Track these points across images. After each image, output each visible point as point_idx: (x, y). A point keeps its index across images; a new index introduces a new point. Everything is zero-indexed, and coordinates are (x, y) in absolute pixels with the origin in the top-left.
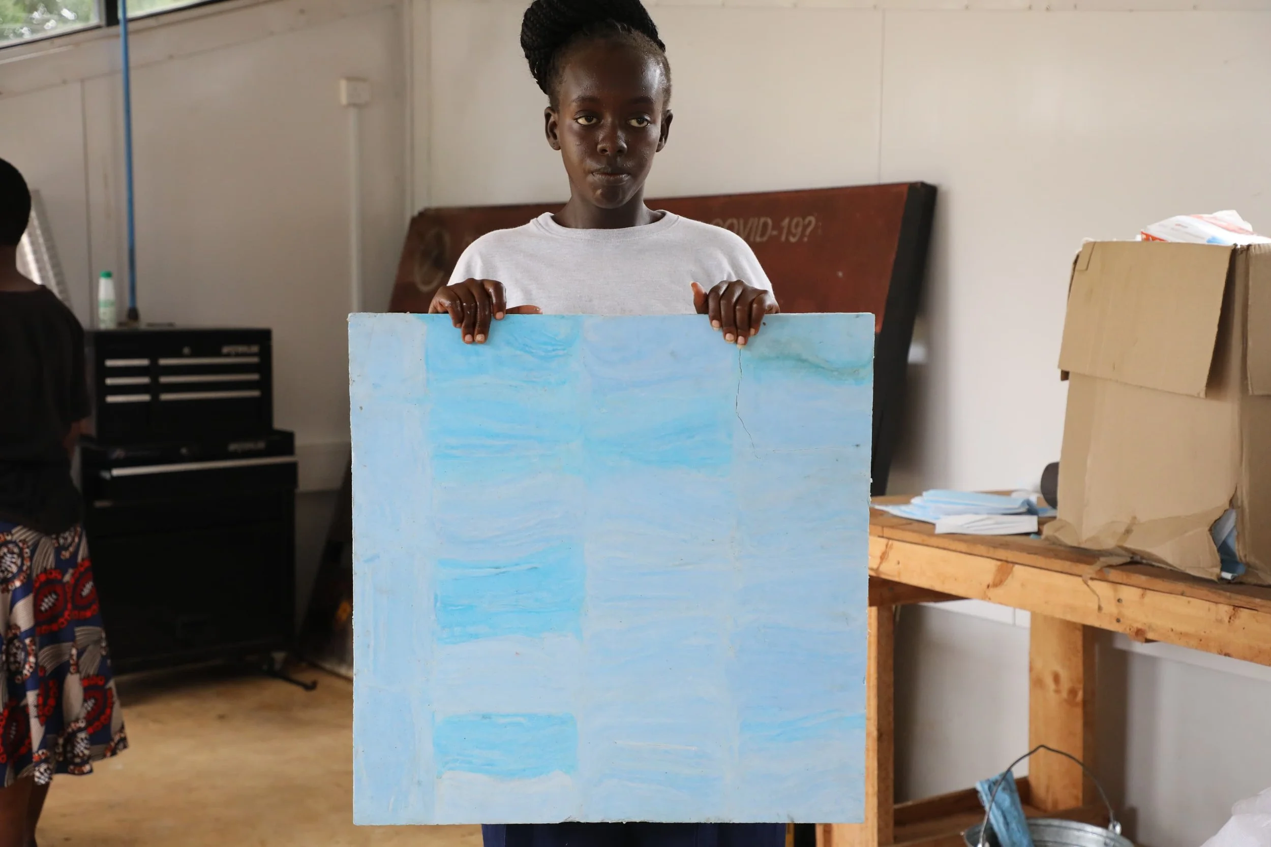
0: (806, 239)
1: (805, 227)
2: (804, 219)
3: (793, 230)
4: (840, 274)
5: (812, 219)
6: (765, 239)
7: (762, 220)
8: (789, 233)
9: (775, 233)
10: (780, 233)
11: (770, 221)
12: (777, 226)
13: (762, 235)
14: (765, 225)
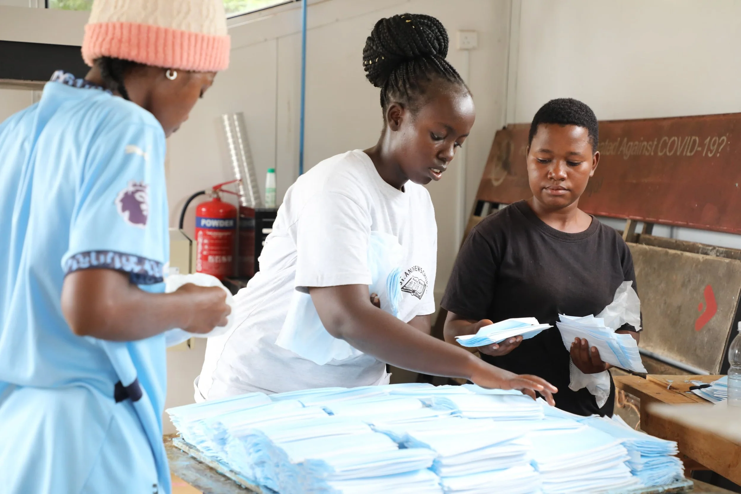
0: (718, 155)
1: (719, 145)
2: (719, 139)
3: (712, 148)
4: (737, 185)
5: (724, 138)
6: (692, 154)
7: (693, 138)
8: (709, 149)
9: (699, 149)
10: (703, 150)
11: (697, 139)
12: (702, 144)
13: (691, 152)
14: (695, 141)
